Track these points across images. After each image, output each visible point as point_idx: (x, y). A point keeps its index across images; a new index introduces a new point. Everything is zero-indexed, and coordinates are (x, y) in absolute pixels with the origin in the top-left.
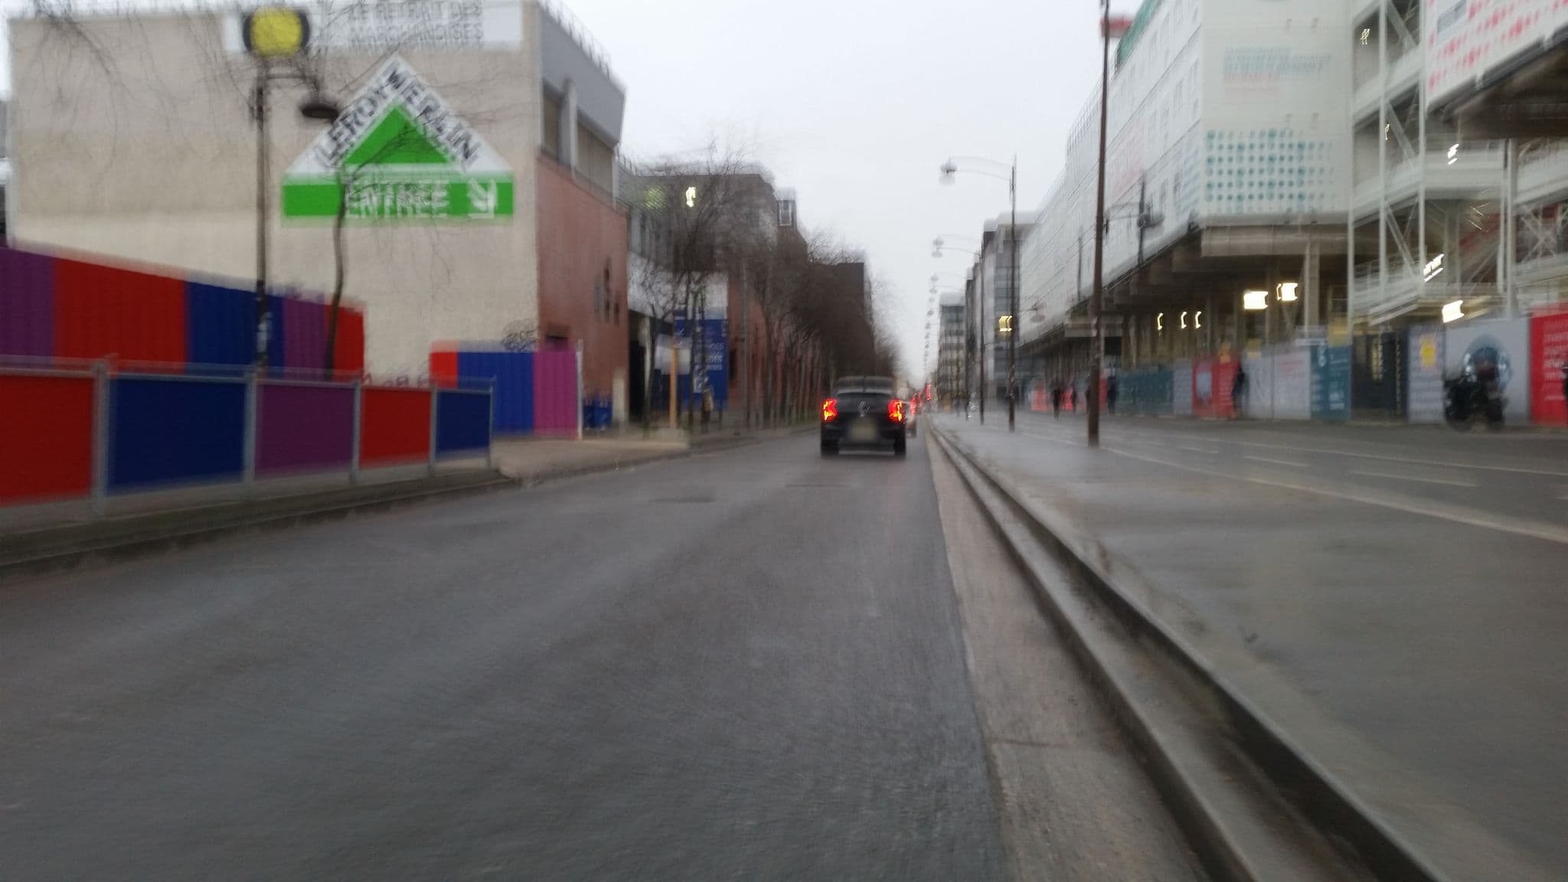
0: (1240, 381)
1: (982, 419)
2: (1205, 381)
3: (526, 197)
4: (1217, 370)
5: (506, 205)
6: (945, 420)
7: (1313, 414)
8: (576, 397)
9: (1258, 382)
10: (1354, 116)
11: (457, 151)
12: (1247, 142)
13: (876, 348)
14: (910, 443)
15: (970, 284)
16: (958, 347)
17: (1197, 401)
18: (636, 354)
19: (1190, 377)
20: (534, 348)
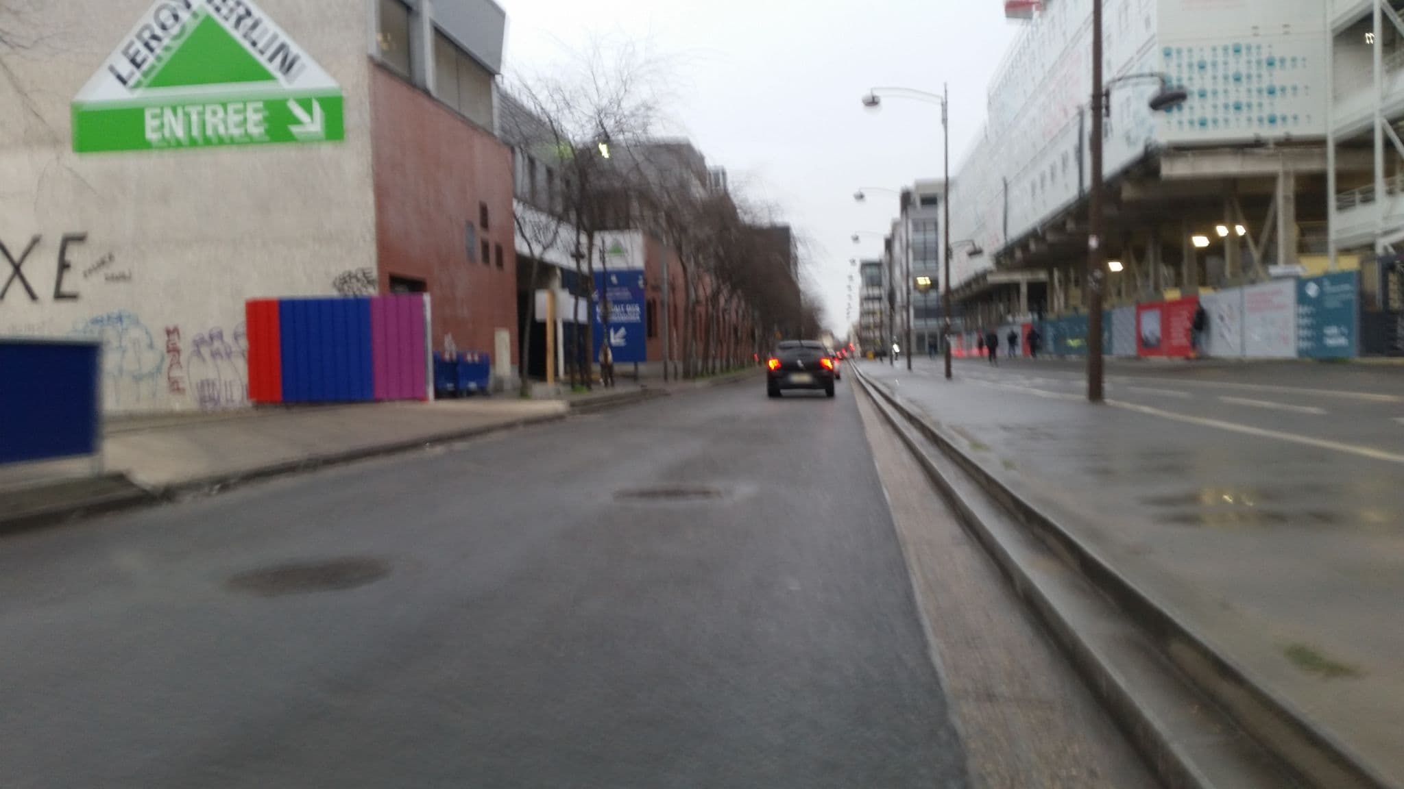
0: (1201, 322)
1: (909, 367)
2: (1151, 325)
3: (358, 117)
4: (1167, 311)
5: (335, 130)
6: (870, 369)
7: (1301, 352)
8: (425, 352)
9: (1222, 318)
10: (1333, 22)
11: (273, 68)
12: (1208, 58)
13: (803, 302)
14: (839, 388)
15: (889, 244)
16: (880, 299)
17: (1145, 346)
18: (525, 303)
19: (1133, 322)
20: (372, 292)
